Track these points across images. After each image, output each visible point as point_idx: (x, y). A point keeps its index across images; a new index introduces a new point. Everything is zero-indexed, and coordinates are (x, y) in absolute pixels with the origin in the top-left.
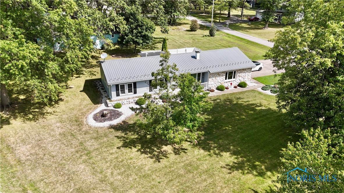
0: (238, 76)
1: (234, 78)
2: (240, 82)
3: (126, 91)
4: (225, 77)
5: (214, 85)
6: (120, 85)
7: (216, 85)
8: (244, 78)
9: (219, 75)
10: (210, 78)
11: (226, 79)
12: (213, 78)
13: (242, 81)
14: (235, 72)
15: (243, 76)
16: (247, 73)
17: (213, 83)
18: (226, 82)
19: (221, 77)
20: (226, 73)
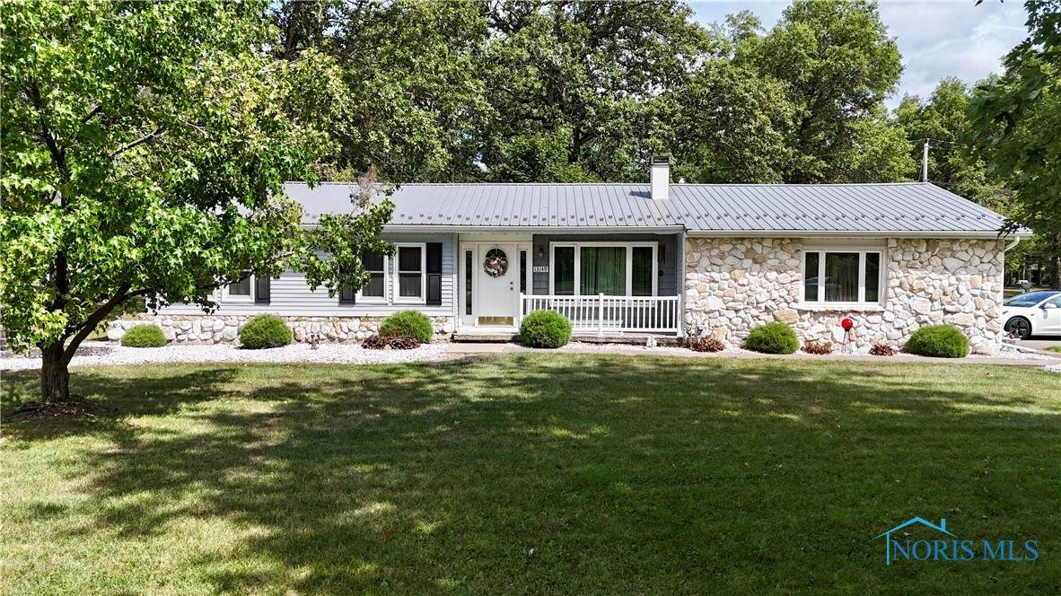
0: (901, 286)
1: (872, 295)
2: (915, 327)
4: (801, 275)
5: (724, 320)
7: (737, 321)
8: (949, 308)
9: (755, 261)
10: (693, 268)
11: (811, 294)
12: (716, 275)
13: (939, 319)
14: (873, 259)
15: (937, 294)
16: (964, 276)
17: (716, 303)
18: (815, 314)
19: (773, 275)
20: (812, 259)
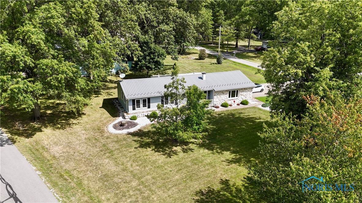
0: (241, 95)
1: (237, 96)
2: (242, 100)
3: (141, 105)
4: (228, 95)
5: (218, 102)
6: (136, 100)
7: (220, 102)
8: (246, 97)
9: (223, 93)
10: (215, 95)
11: (229, 97)
12: (218, 96)
13: (245, 99)
14: (237, 91)
15: (245, 95)
16: (248, 92)
17: (218, 100)
18: (230, 100)
19: (225, 95)
20: (230, 92)
